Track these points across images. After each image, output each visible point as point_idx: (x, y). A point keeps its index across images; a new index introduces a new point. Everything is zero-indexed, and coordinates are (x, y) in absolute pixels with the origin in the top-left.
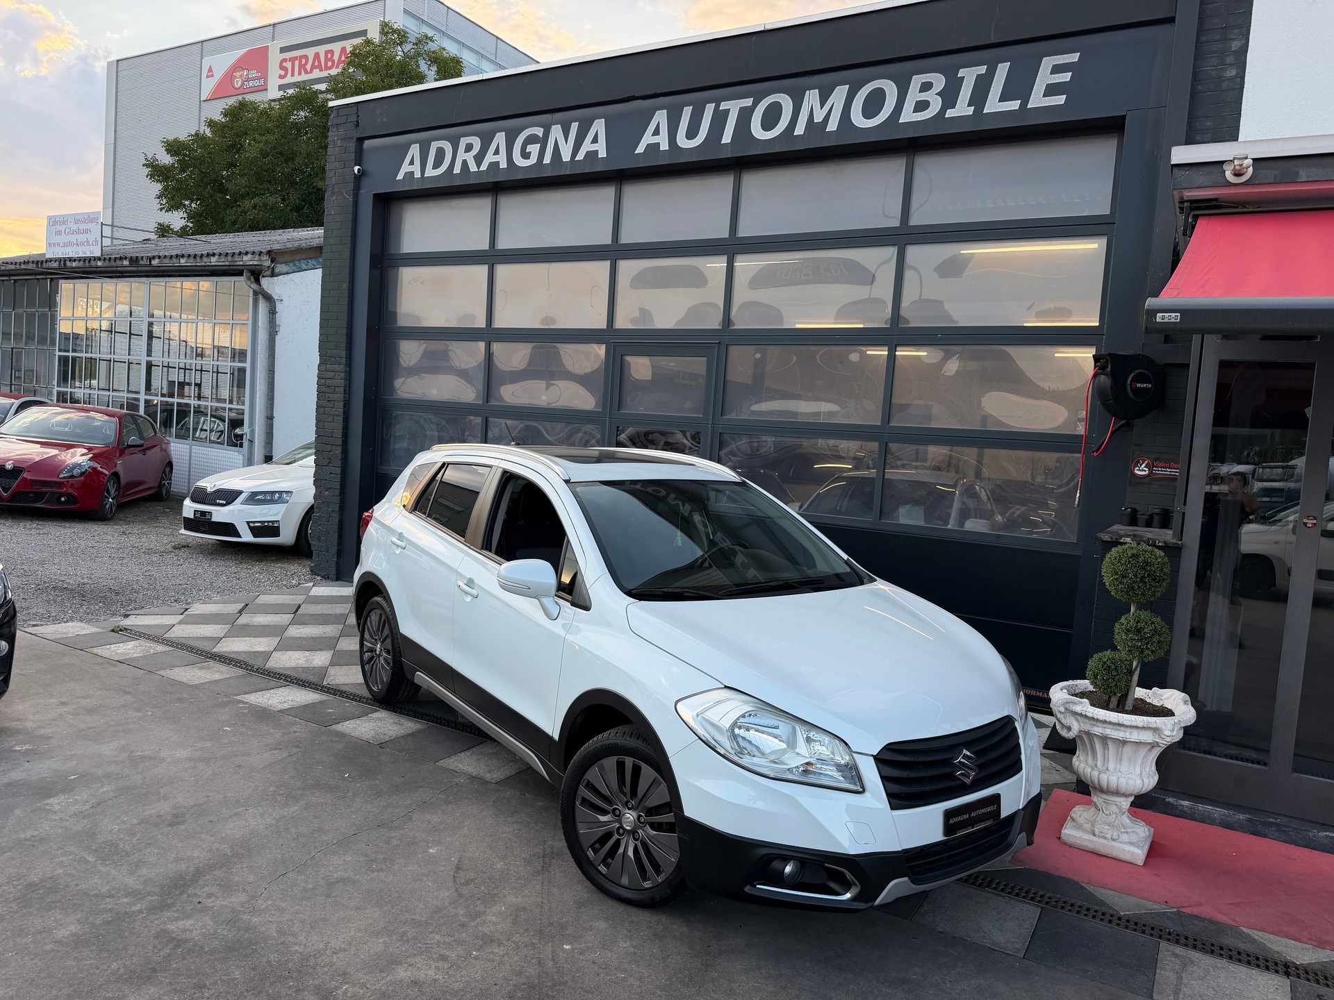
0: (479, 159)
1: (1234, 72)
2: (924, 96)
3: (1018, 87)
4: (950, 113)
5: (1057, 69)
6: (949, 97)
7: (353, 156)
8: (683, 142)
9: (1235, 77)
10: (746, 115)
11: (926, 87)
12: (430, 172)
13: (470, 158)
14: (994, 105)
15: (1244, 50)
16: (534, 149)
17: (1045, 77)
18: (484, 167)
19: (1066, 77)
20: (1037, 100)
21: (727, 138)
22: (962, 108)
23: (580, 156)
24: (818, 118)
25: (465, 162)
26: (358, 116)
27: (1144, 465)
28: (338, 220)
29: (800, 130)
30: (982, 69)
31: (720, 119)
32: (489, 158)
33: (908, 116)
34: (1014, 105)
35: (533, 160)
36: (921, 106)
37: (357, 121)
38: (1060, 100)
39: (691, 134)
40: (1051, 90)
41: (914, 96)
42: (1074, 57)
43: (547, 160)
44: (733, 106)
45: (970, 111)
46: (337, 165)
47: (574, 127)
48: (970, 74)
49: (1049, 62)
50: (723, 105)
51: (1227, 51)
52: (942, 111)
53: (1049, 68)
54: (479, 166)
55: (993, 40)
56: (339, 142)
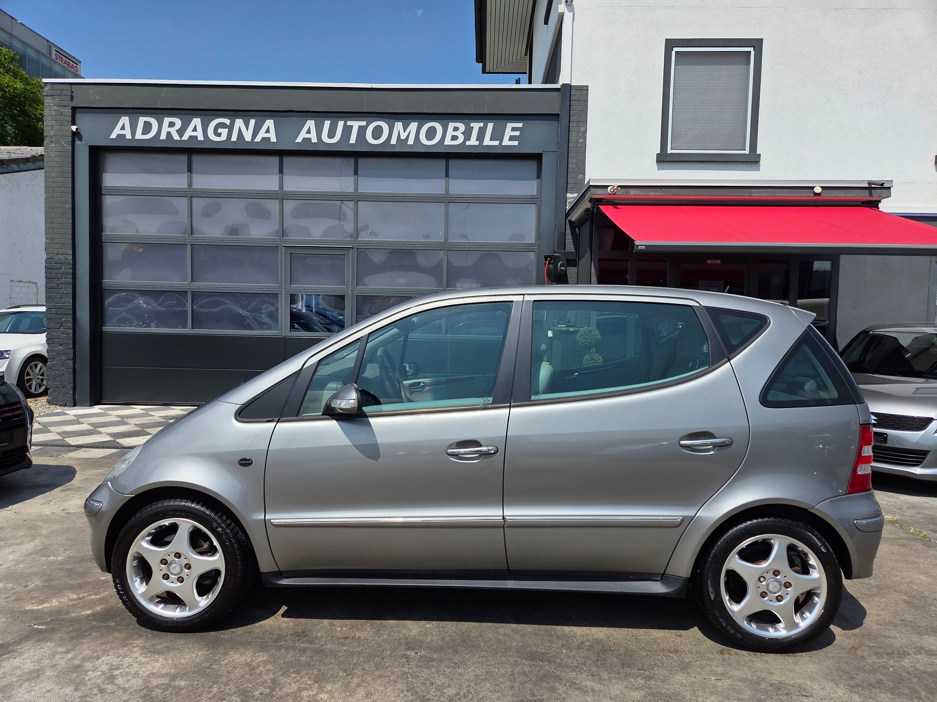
0: (181, 132)
1: (582, 141)
2: (455, 133)
3: (498, 135)
4: (468, 143)
5: (513, 129)
6: (467, 134)
7: (70, 119)
8: (325, 138)
9: (583, 142)
10: (362, 130)
11: (456, 129)
12: (139, 136)
13: (173, 131)
14: (487, 142)
15: (585, 132)
17: (508, 132)
18: (185, 137)
19: (517, 133)
20: (506, 142)
21: (353, 140)
22: (473, 141)
23: (258, 139)
24: (403, 137)
25: (169, 134)
26: (72, 92)
28: (58, 160)
29: (394, 141)
30: (481, 125)
31: (347, 130)
32: (189, 133)
33: (448, 142)
34: (496, 143)
35: (224, 137)
36: (454, 138)
37: (72, 96)
38: (516, 143)
39: (331, 135)
40: (512, 138)
41: (450, 132)
42: (520, 125)
43: (234, 138)
44: (356, 124)
45: (477, 143)
46: (54, 123)
47: (252, 122)
48: (476, 126)
49: (510, 125)
50: (349, 123)
51: (578, 131)
52: (464, 142)
53: (511, 129)
54: (181, 136)
55: (486, 112)
56: (55, 108)
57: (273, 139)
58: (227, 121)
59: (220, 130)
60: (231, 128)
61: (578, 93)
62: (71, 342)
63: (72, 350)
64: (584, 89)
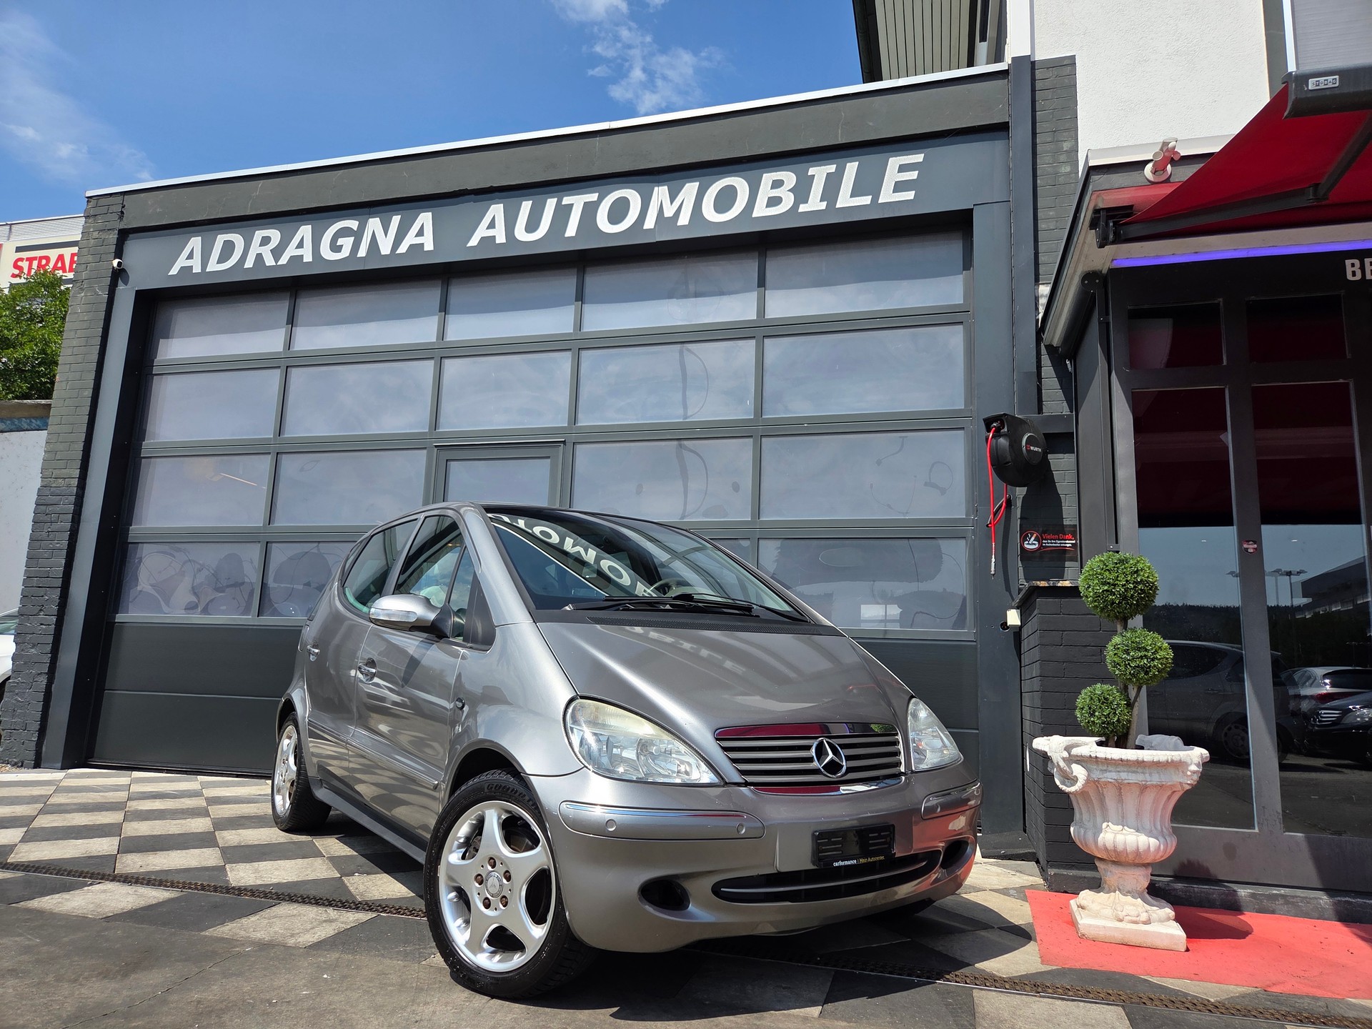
0: (277, 253)
1: (1068, 169)
2: (776, 193)
3: (868, 184)
4: (803, 208)
5: (903, 168)
6: (801, 192)
7: (113, 248)
8: (521, 234)
9: (1070, 173)
10: (590, 210)
11: (777, 184)
12: (213, 266)
13: (266, 253)
14: (845, 200)
15: (1074, 150)
16: (347, 243)
17: (892, 175)
18: (284, 260)
19: (913, 175)
20: (888, 195)
21: (571, 231)
22: (815, 203)
23: (403, 249)
24: (669, 212)
25: (259, 257)
26: (123, 207)
27: (1033, 538)
28: (86, 319)
29: (650, 223)
30: (832, 168)
31: (563, 213)
32: (291, 251)
33: (760, 210)
34: (866, 200)
35: (345, 253)
36: (774, 201)
37: (122, 212)
38: (910, 195)
39: (532, 226)
40: (899, 187)
41: (765, 191)
42: (919, 158)
43: (362, 253)
44: (577, 201)
45: (823, 206)
46: (90, 258)
47: (396, 220)
48: (820, 173)
49: (894, 162)
50: (566, 200)
51: (1059, 151)
52: (796, 206)
53: (896, 168)
54: (277, 260)
55: (841, 140)
56: (96, 234)
57: (429, 246)
58: (353, 224)
59: (340, 241)
60: (358, 235)
61: (1050, 73)
62: (50, 639)
63: (50, 655)
64: (1068, 64)
